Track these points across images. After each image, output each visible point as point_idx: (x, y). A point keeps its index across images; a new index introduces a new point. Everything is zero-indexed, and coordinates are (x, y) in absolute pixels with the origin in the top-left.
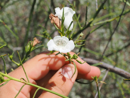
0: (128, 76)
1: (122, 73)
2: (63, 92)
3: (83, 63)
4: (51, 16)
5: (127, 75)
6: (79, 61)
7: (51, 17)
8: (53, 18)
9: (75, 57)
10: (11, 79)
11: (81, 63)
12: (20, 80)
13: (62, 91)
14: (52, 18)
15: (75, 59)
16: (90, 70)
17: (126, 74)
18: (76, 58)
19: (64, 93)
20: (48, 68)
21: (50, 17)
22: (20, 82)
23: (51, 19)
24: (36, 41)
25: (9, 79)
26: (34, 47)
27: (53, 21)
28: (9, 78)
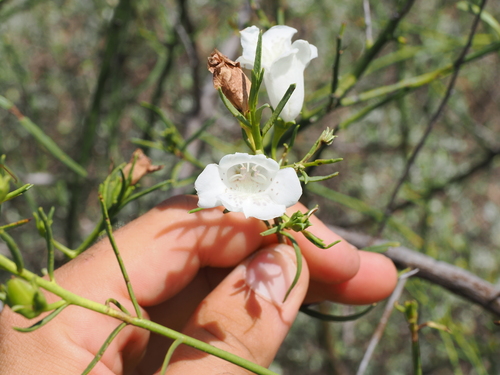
0: (483, 294)
1: (461, 283)
2: (251, 353)
3: (329, 247)
4: (216, 62)
5: (480, 289)
6: (315, 239)
7: (214, 66)
8: (225, 70)
9: (299, 221)
10: (72, 303)
11: (322, 247)
12: (104, 308)
13: (249, 350)
14: (217, 72)
15: (297, 228)
16: (359, 267)
17: (476, 285)
18: (303, 225)
19: (254, 357)
20: (195, 261)
21: (211, 66)
22: (106, 314)
23: (214, 76)
24: (142, 165)
25: (63, 302)
26: (133, 188)
27: (223, 80)
28: (64, 299)
